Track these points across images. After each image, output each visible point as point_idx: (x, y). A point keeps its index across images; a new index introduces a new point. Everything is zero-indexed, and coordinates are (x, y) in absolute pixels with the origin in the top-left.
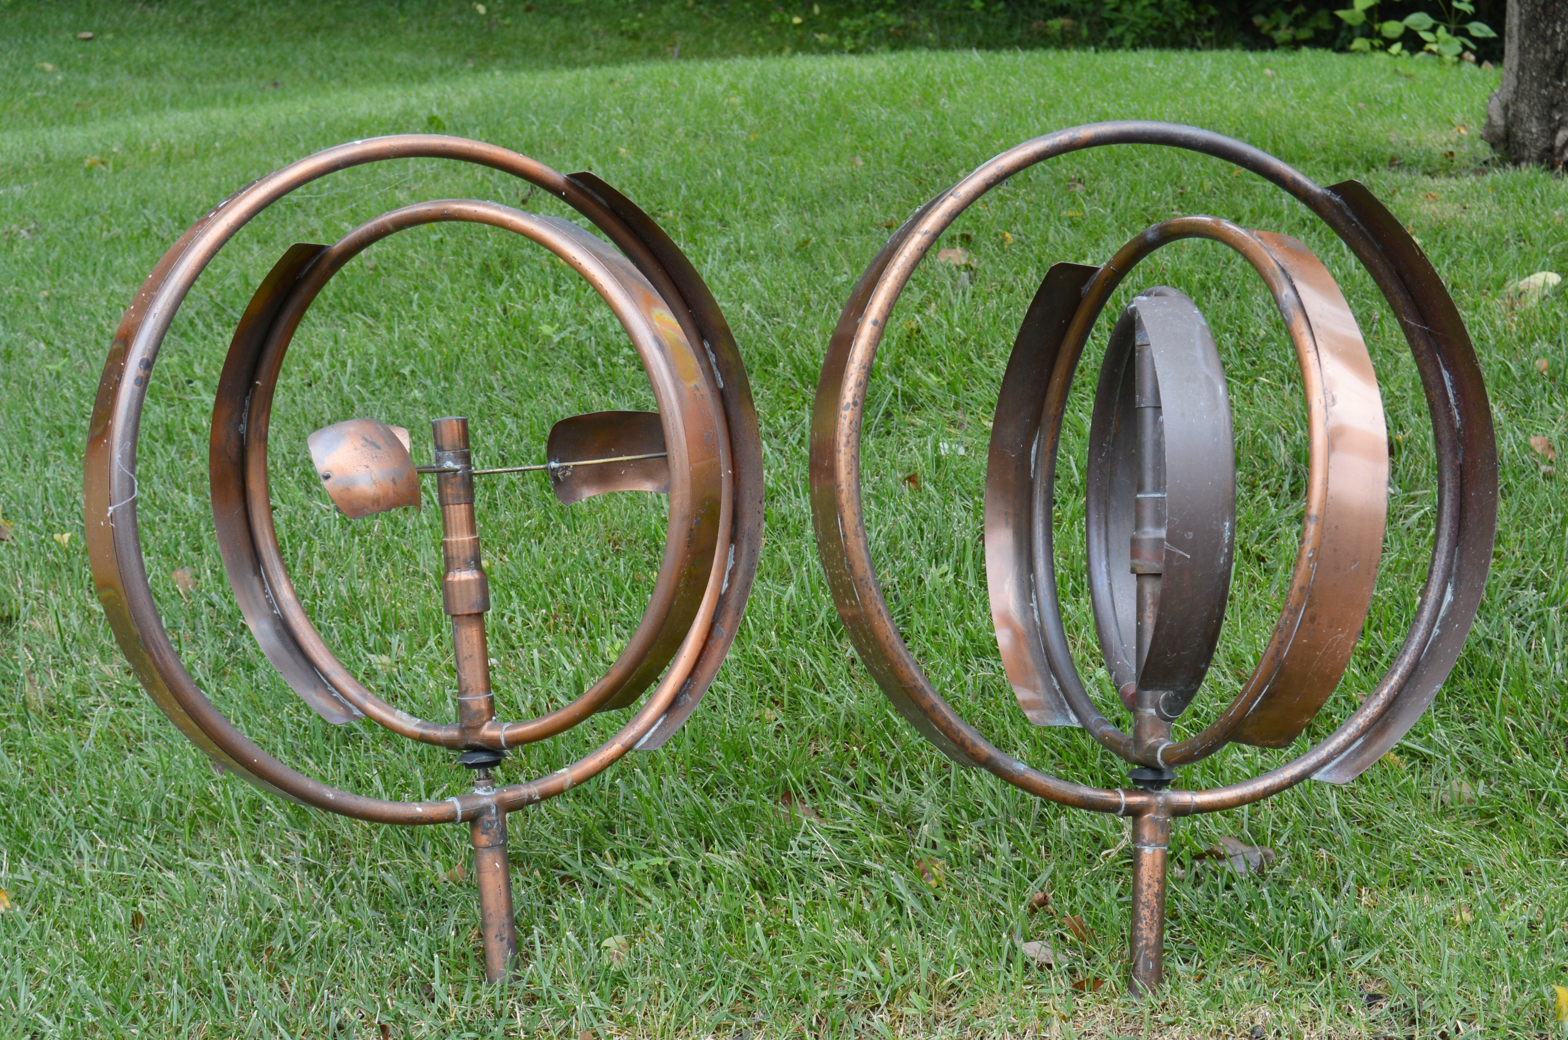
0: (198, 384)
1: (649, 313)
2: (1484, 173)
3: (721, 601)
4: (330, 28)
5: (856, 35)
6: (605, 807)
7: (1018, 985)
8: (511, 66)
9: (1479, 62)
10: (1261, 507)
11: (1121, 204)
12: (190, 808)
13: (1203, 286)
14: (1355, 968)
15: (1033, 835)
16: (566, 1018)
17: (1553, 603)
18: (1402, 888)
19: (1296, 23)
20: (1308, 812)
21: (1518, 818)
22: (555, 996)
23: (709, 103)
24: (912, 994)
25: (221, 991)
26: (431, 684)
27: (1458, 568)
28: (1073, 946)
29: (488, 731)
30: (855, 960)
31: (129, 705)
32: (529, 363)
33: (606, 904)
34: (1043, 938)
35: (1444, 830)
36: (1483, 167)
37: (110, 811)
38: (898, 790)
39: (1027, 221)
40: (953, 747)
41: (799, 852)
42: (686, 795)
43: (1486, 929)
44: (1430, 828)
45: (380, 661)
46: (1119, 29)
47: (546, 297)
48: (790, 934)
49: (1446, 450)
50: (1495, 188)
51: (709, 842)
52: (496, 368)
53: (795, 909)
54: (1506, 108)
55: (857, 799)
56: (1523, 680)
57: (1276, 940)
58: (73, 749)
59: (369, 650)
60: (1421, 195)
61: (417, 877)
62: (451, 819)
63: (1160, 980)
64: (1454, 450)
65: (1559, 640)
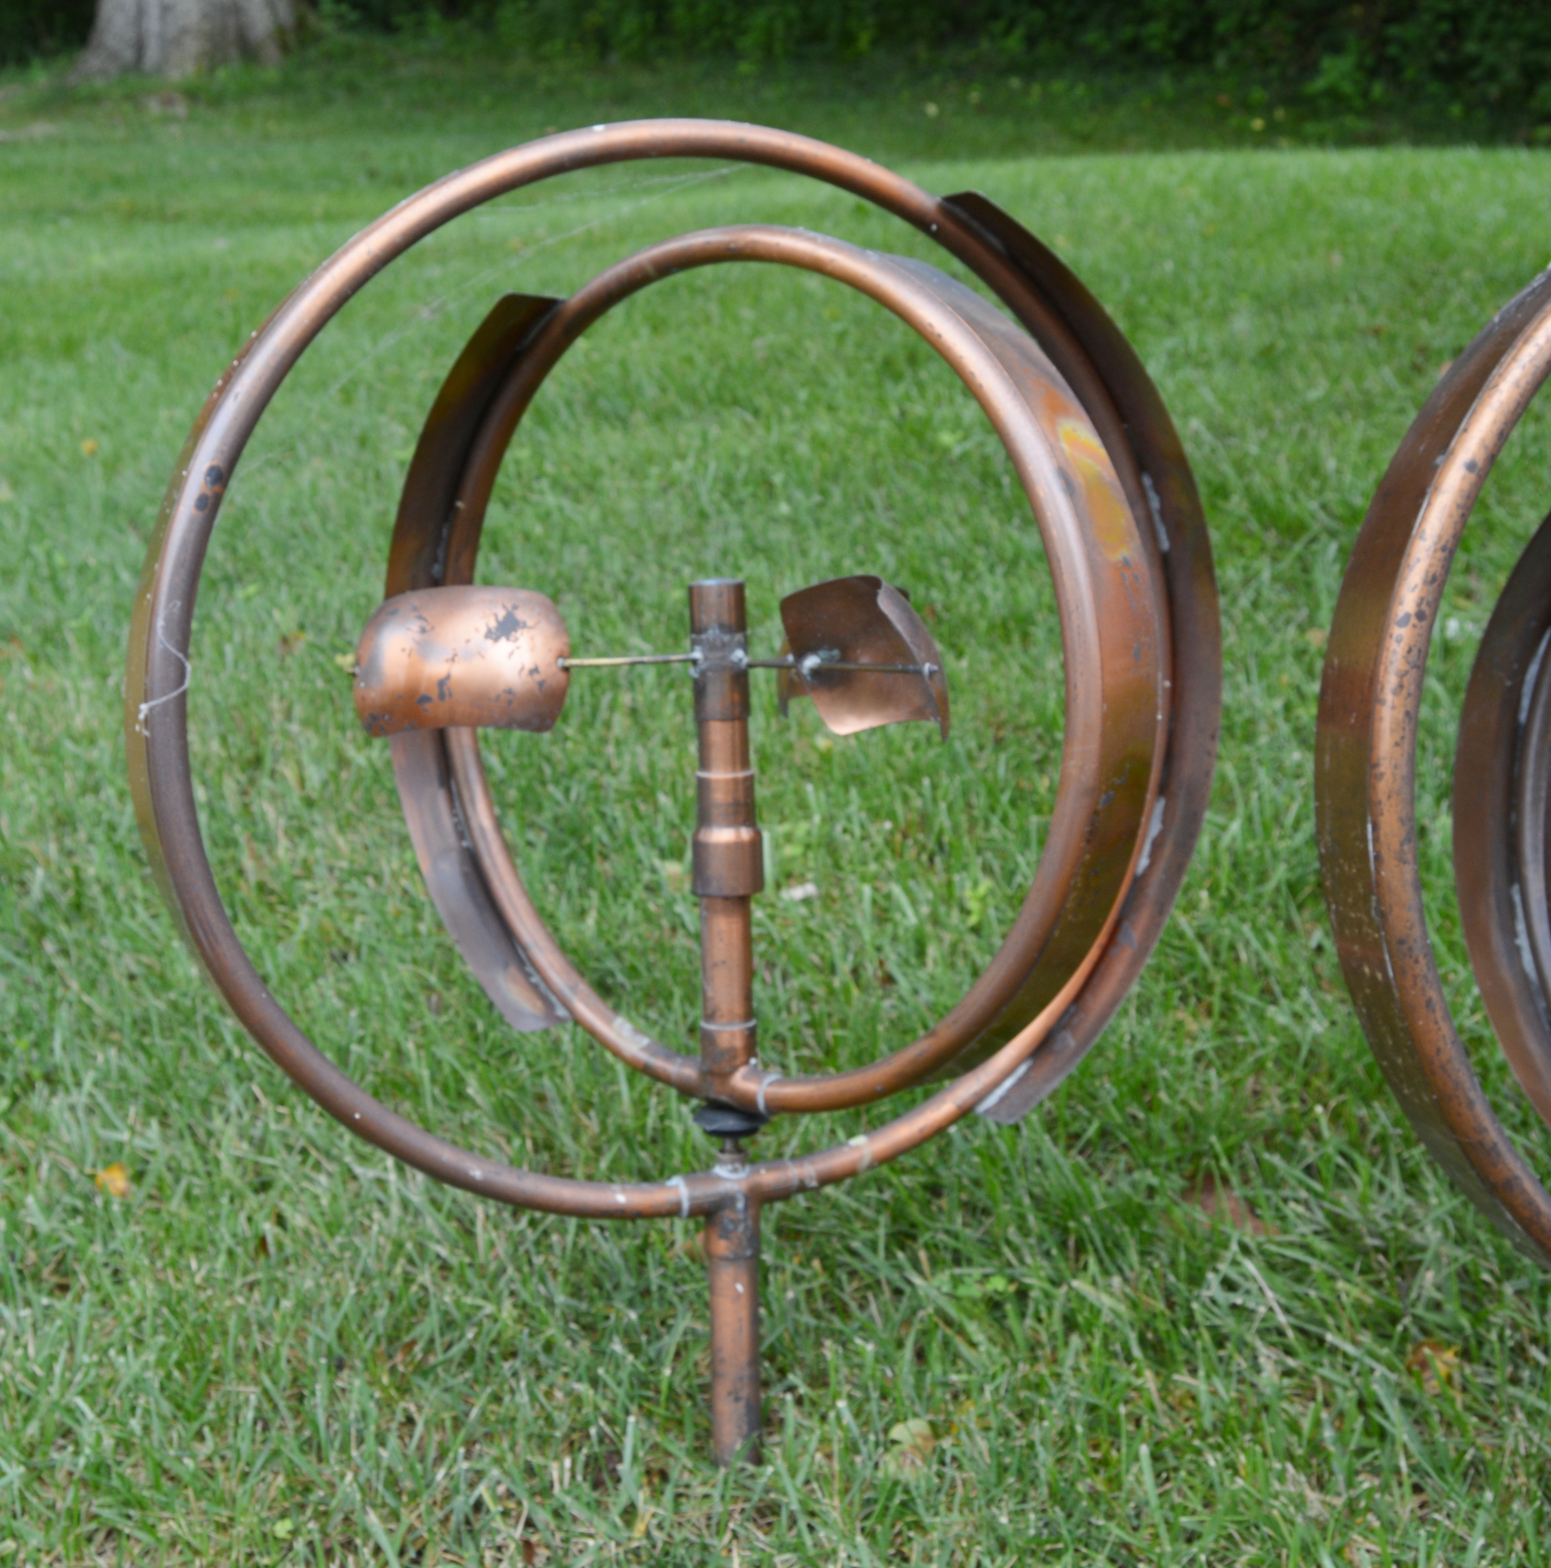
1: (1054, 427)
3: (1138, 884)
22: (802, 1526)
29: (742, 1082)
62: (672, 1212)
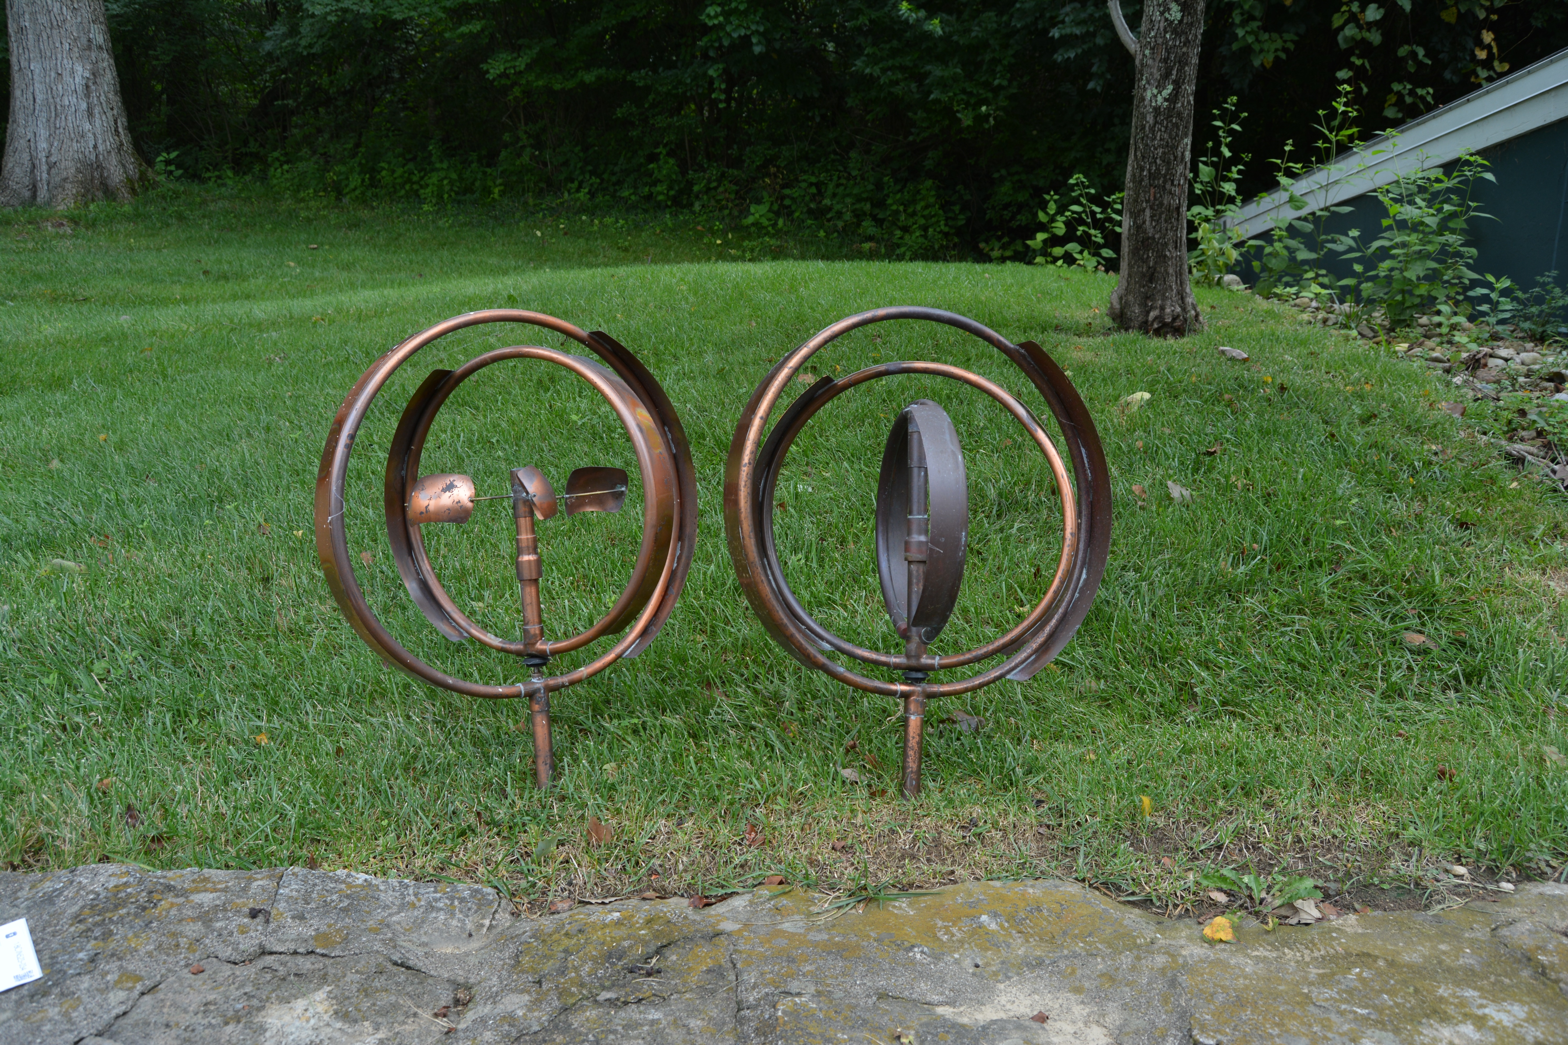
0: (376, 447)
1: (634, 411)
2: (1108, 335)
3: (673, 574)
4: (452, 243)
5: (752, 250)
6: (605, 690)
7: (839, 793)
8: (555, 267)
9: (1107, 271)
10: (980, 524)
12: (369, 688)
13: (948, 397)
14: (1029, 786)
15: (848, 709)
16: (582, 810)
17: (1144, 580)
18: (1057, 741)
19: (1004, 247)
20: (1004, 697)
21: (1122, 701)
22: (576, 797)
23: (668, 289)
24: (779, 797)
25: (386, 792)
26: (507, 619)
27: (1090, 560)
28: (870, 772)
29: (540, 646)
30: (746, 779)
31: (335, 629)
32: (564, 436)
33: (605, 745)
34: (853, 767)
35: (1081, 708)
36: (1108, 332)
37: (324, 689)
38: (772, 682)
39: (849, 359)
40: (803, 658)
41: (715, 717)
42: (651, 683)
43: (1103, 764)
44: (1073, 707)
45: (478, 605)
46: (903, 249)
47: (574, 399)
48: (709, 763)
49: (1083, 493)
50: (1114, 344)
51: (664, 711)
52: (545, 439)
53: (713, 749)
54: (1121, 298)
55: (749, 687)
56: (1127, 623)
57: (985, 769)
58: (303, 653)
59: (472, 599)
60: (1073, 348)
61: (498, 728)
62: (518, 695)
63: (919, 791)
64: (1088, 493)
65: (1147, 601)
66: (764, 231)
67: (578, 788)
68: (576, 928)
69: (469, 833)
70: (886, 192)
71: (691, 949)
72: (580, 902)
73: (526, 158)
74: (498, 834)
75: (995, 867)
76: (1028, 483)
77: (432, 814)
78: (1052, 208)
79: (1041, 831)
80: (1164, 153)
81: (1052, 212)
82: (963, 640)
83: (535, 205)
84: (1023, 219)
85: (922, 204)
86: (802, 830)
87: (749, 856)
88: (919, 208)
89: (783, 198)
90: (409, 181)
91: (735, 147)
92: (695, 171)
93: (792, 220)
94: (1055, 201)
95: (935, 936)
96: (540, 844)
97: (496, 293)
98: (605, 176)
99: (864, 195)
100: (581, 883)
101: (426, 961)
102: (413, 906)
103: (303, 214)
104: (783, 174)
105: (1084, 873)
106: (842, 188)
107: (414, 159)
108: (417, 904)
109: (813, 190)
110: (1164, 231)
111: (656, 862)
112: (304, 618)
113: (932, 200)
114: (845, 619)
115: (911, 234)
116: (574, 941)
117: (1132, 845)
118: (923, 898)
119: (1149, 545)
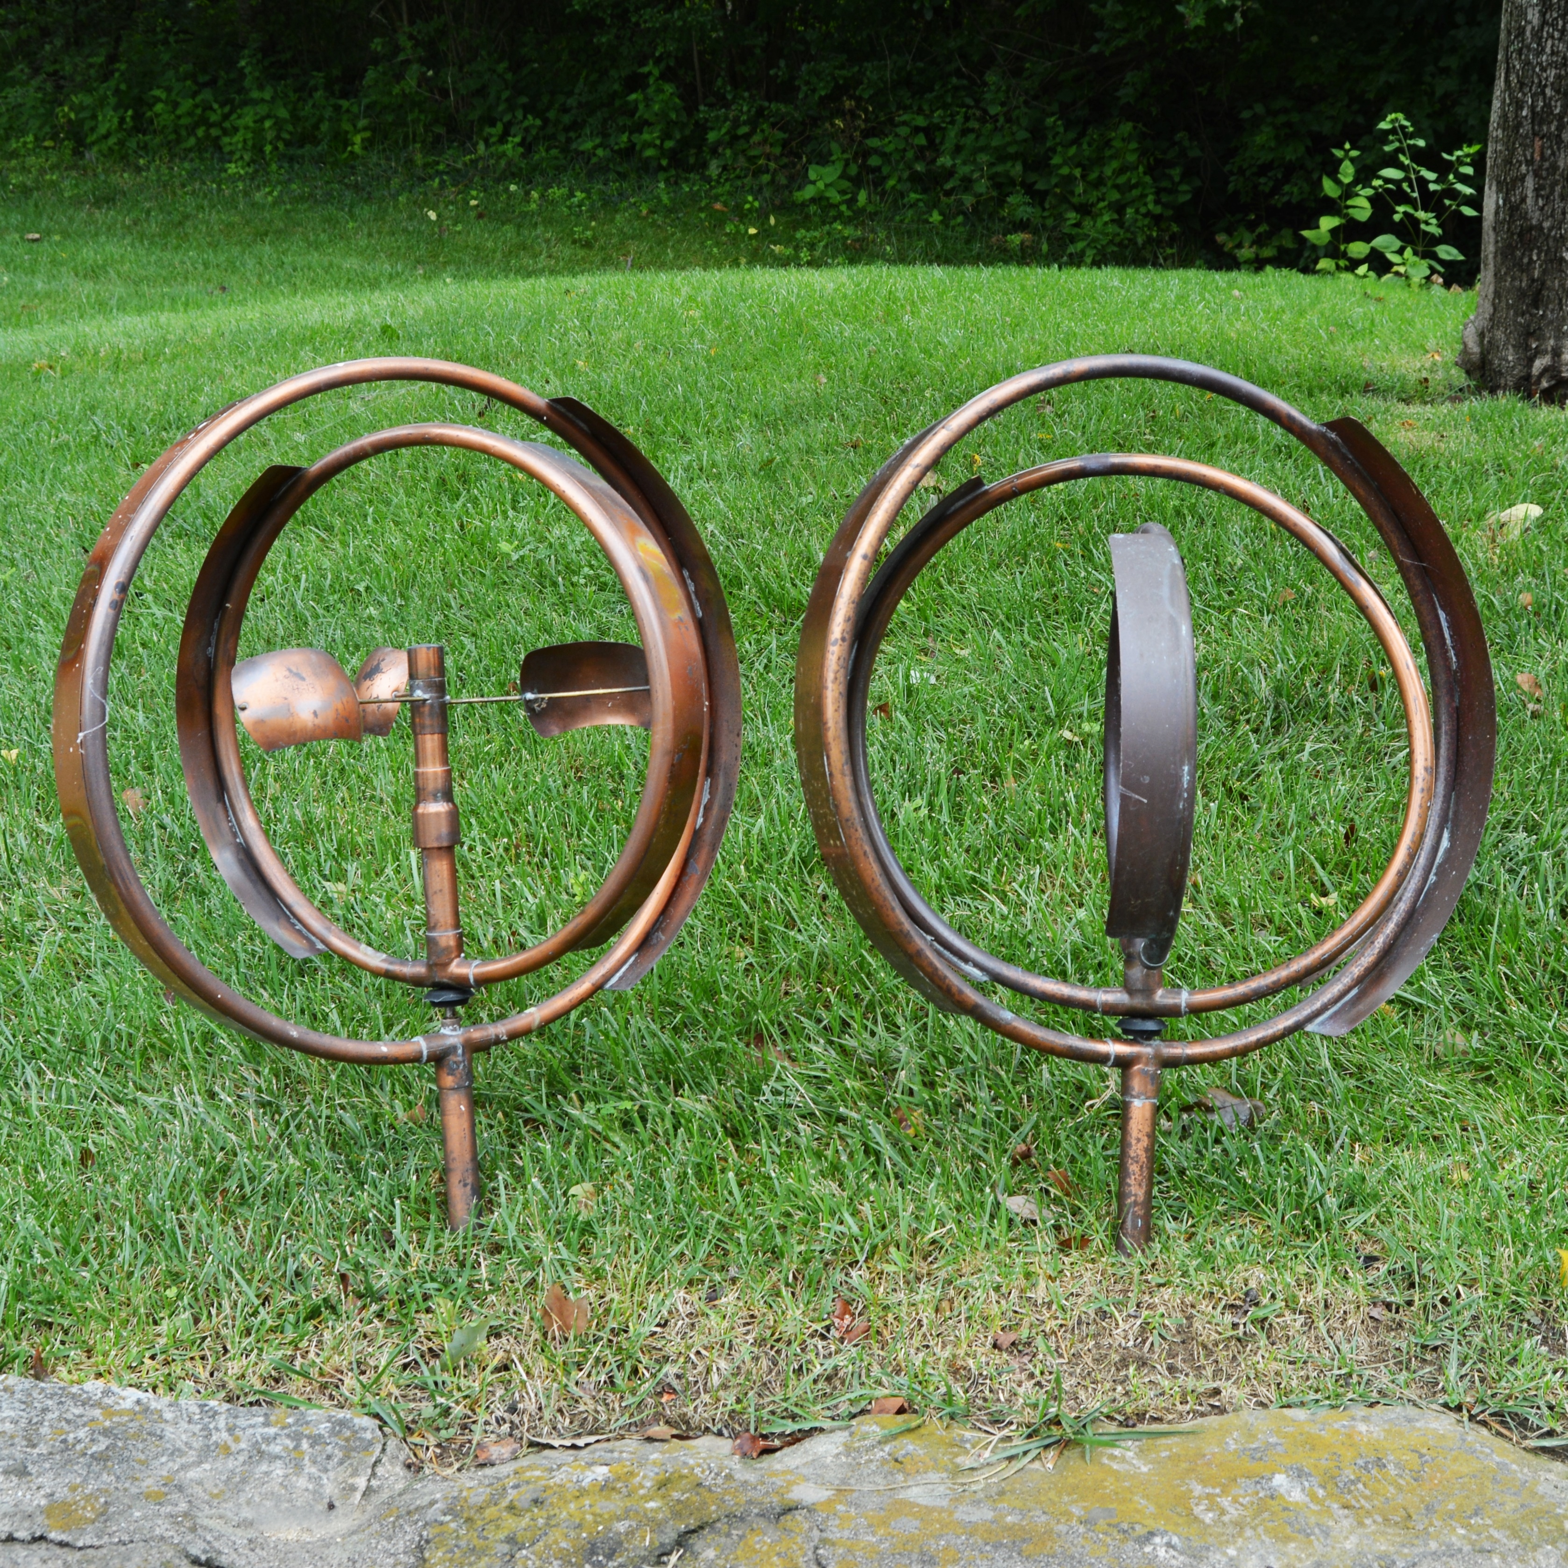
0: (148, 597)
1: (633, 542)
2: (1461, 400)
3: (697, 834)
4: (279, 232)
5: (812, 246)
6: (569, 1047)
7: (1003, 1242)
8: (464, 275)
9: (1447, 285)
10: (1244, 746)
11: (1092, 427)
12: (140, 1041)
13: (1178, 513)
14: (1350, 1228)
15: (1014, 1083)
16: (532, 1269)
17: (1545, 847)
18: (1396, 1144)
19: (1259, 242)
20: (1298, 1062)
21: (1515, 1071)
22: (521, 1246)
23: (669, 316)
24: (893, 1249)
25: (174, 1233)
26: (389, 915)
27: (1456, 813)
28: (1057, 1201)
29: (457, 968)
30: (833, 1213)
31: (77, 930)
32: (487, 581)
33: (573, 1149)
34: (1026, 1193)
35: (1438, 1083)
36: (1458, 395)
37: (58, 1040)
38: (873, 1034)
39: (996, 443)
40: (939, 994)
41: (772, 1098)
42: (654, 1035)
43: (1486, 1189)
44: (1424, 1081)
45: (334, 889)
46: (1080, 245)
47: (504, 513)
48: (764, 1185)
49: (1443, 692)
50: (1473, 416)
51: (678, 1086)
52: (453, 586)
53: (769, 1158)
54: (1482, 335)
55: (831, 1043)
56: (1515, 927)
57: (1269, 1197)
58: (20, 975)
59: (324, 877)
60: (1397, 423)
61: (376, 1118)
62: (416, 1059)
63: (1149, 1239)
64: (1451, 692)
65: (1551, 885)
66: (833, 213)
67: (524, 1229)
68: (529, 1496)
69: (325, 1313)
70: (1049, 144)
71: (741, 1537)
72: (532, 1444)
73: (410, 83)
74: (380, 1315)
75: (1294, 1383)
76: (1326, 670)
77: (257, 1277)
78: (1347, 172)
79: (1375, 1313)
80: (1558, 77)
81: (1347, 180)
82: (1220, 957)
83: (426, 165)
84: (1293, 191)
85: (1115, 164)
86: (937, 1311)
87: (839, 1360)
88: (1108, 171)
89: (866, 153)
90: (203, 121)
91: (782, 63)
92: (711, 106)
93: (883, 194)
94: (1353, 160)
95: (1190, 1513)
96: (458, 1336)
97: (360, 322)
98: (551, 115)
99: (1012, 150)
100: (532, 1408)
101: (252, 1556)
102: (226, 1450)
103: (15, 179)
104: (866, 111)
105: (1460, 1394)
106: (972, 136)
107: (212, 83)
108: (234, 1447)
109: (921, 140)
110: (1558, 216)
111: (670, 1370)
112: (21, 909)
113: (1132, 158)
114: (1004, 918)
115: (1095, 217)
116: (525, 1521)
117: (1545, 1341)
118: (1163, 1441)
119: (1551, 782)
